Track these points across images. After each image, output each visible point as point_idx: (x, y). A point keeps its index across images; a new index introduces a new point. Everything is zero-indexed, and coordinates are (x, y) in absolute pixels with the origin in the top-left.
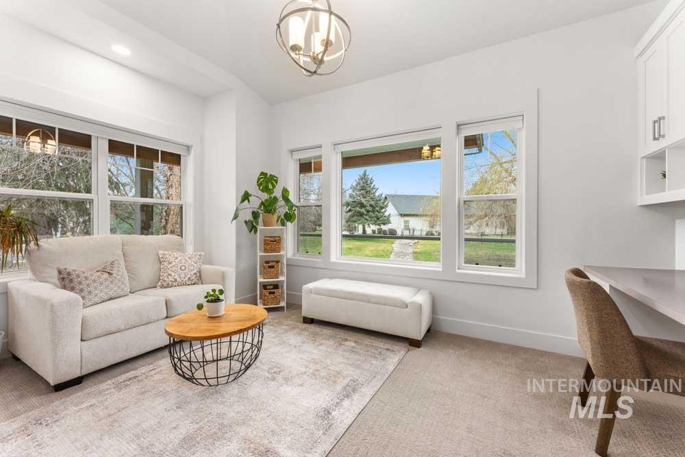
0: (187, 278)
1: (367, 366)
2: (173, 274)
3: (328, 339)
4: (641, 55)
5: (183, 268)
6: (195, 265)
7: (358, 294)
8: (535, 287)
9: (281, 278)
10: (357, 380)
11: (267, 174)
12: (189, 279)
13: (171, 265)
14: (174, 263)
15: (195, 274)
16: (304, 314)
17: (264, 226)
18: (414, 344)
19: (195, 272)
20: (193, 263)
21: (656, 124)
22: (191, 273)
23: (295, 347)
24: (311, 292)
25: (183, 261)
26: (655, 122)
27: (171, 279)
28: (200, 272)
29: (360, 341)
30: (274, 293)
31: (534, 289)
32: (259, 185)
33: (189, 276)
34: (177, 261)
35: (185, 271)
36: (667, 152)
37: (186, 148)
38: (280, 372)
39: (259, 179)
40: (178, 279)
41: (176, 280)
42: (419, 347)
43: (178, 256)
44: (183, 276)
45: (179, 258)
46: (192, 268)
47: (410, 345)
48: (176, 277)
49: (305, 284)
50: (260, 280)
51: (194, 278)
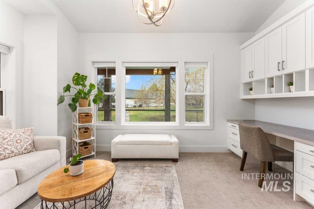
0: (23, 149)
1: (165, 178)
2: (9, 147)
3: (135, 169)
4: (242, 49)
5: (19, 141)
6: (29, 137)
7: (146, 142)
8: (212, 129)
9: (92, 138)
10: (168, 187)
11: (80, 74)
12: (25, 149)
13: (7, 140)
14: (9, 139)
15: (30, 144)
16: (112, 157)
17: (80, 107)
18: (175, 161)
19: (30, 142)
20: (27, 136)
21: (251, 73)
22: (27, 144)
23: (120, 178)
24: (118, 144)
25: (18, 136)
26: (250, 72)
27: (8, 151)
28: (33, 142)
29: (152, 165)
30: (88, 147)
31: (212, 130)
32: (73, 81)
33: (25, 146)
34: (12, 136)
35: (21, 144)
36: (253, 82)
37: (7, 48)
38: (125, 197)
39: (74, 77)
40: (15, 151)
41: (13, 152)
42: (177, 162)
43: (12, 132)
44: (19, 147)
45: (13, 134)
46: (27, 140)
47: (173, 162)
48: (13, 149)
49: (112, 140)
50: (78, 141)
51: (29, 147)
